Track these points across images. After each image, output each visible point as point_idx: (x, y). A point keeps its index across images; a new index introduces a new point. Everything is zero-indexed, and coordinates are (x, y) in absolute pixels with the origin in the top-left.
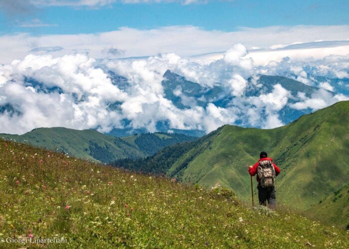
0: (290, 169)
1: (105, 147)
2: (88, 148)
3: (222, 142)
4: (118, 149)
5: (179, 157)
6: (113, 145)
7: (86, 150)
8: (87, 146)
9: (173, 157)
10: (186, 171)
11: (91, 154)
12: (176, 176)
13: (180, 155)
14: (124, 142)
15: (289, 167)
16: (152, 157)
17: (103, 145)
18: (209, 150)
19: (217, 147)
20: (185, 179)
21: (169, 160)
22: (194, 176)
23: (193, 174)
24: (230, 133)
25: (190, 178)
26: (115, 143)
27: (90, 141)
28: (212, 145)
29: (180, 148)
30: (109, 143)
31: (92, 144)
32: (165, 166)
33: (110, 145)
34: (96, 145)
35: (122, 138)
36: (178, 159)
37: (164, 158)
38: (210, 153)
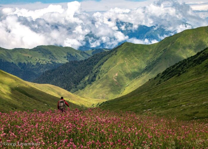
0: (155, 65)
1: (75, 56)
2: (66, 56)
3: (122, 51)
4: (82, 57)
5: (101, 59)
6: (80, 55)
7: (65, 57)
8: (65, 55)
9: (98, 59)
10: (102, 66)
11: (67, 60)
12: (97, 69)
13: (102, 58)
14: (86, 54)
15: (155, 64)
16: (88, 60)
17: (74, 55)
18: (115, 55)
19: (119, 54)
20: (102, 71)
21: (95, 61)
22: (106, 69)
23: (106, 68)
24: (127, 47)
25: (104, 70)
26: (81, 54)
27: (67, 53)
28: (117, 53)
29: (102, 55)
30: (78, 54)
31: (68, 54)
32: (93, 64)
33: (78, 55)
34: (70, 55)
35: (85, 52)
36: (100, 60)
37: (93, 60)
38: (115, 57)
